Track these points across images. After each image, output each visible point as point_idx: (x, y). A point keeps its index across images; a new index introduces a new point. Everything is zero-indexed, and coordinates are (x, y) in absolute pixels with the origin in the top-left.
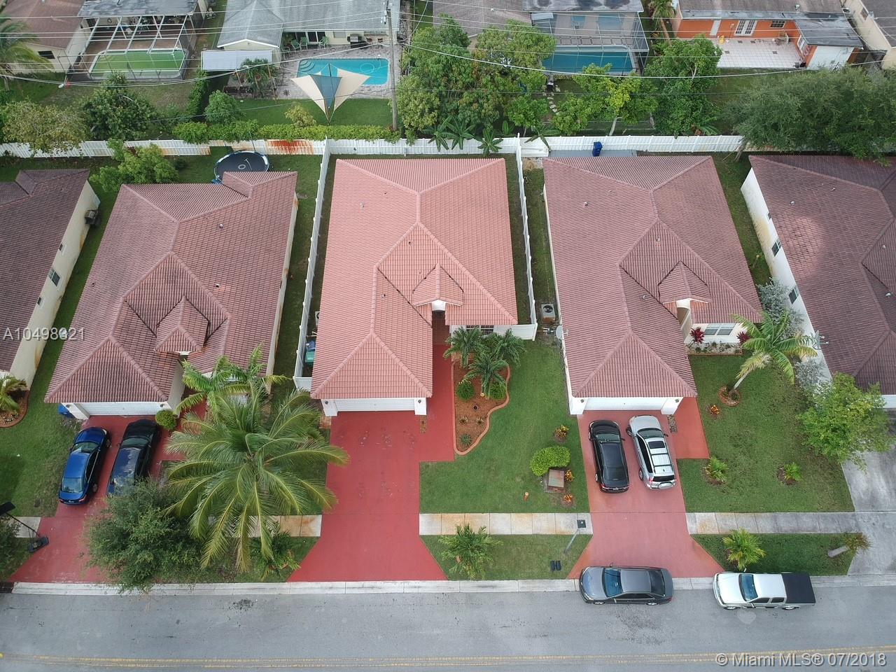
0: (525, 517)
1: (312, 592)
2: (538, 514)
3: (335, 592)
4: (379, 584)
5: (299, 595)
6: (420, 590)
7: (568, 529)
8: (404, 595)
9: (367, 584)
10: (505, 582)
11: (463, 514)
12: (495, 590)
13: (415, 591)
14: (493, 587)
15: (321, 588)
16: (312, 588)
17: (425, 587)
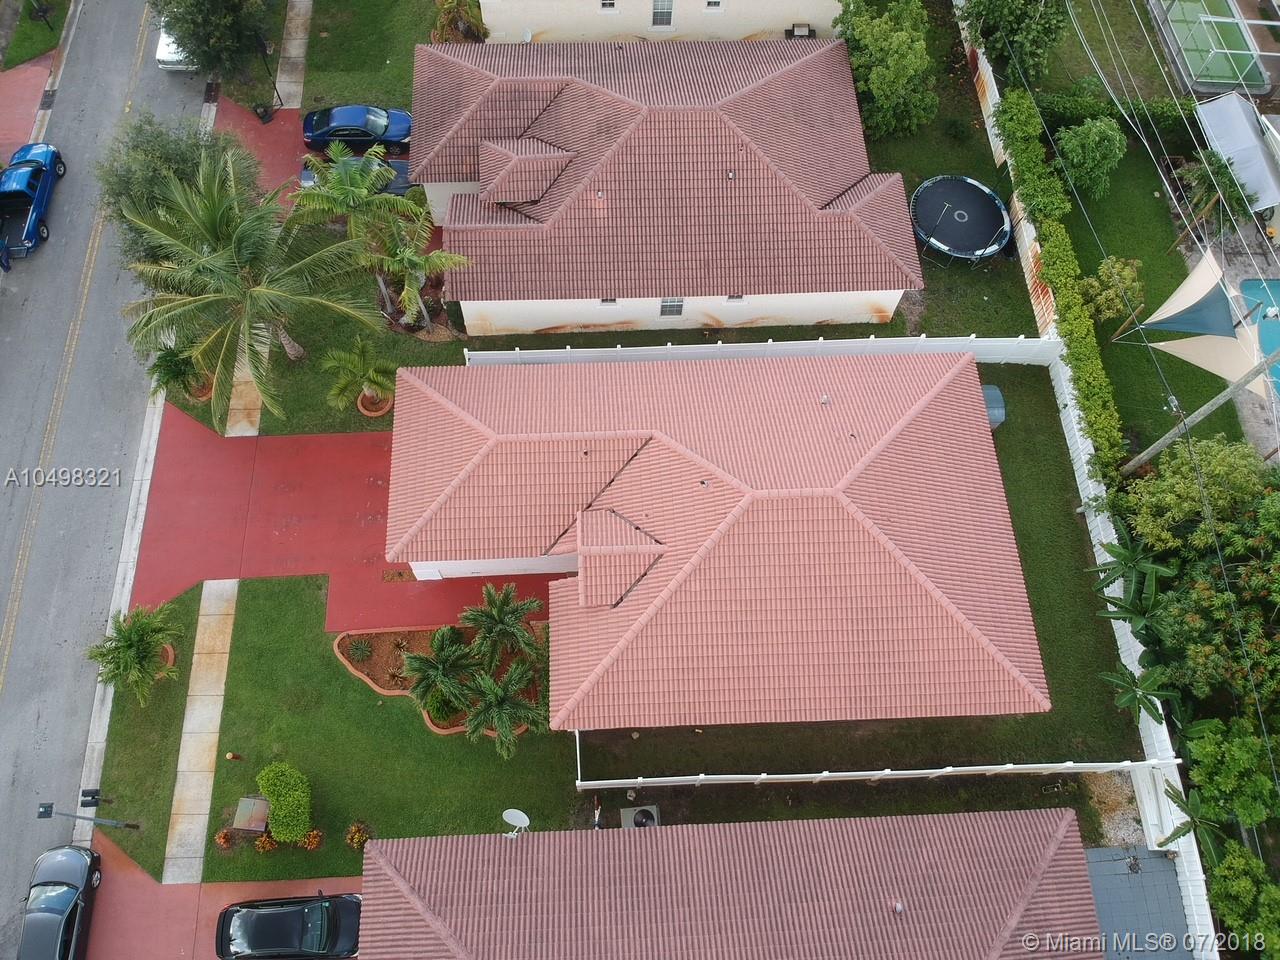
0: (209, 758)
1: (145, 435)
2: (211, 782)
3: (139, 466)
4: (140, 525)
5: (143, 420)
6: (117, 587)
7: (178, 837)
8: (116, 563)
9: (142, 510)
10: (106, 720)
11: (228, 650)
12: (97, 702)
13: (119, 579)
14: (103, 701)
15: (148, 448)
16: (150, 435)
17: (121, 594)
